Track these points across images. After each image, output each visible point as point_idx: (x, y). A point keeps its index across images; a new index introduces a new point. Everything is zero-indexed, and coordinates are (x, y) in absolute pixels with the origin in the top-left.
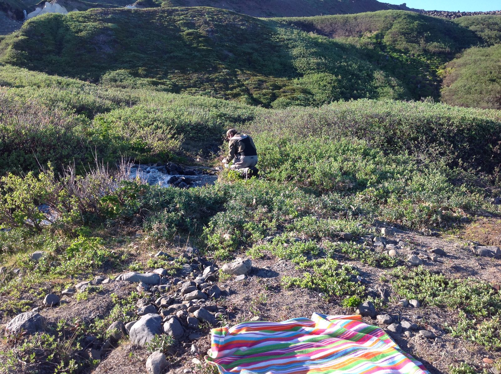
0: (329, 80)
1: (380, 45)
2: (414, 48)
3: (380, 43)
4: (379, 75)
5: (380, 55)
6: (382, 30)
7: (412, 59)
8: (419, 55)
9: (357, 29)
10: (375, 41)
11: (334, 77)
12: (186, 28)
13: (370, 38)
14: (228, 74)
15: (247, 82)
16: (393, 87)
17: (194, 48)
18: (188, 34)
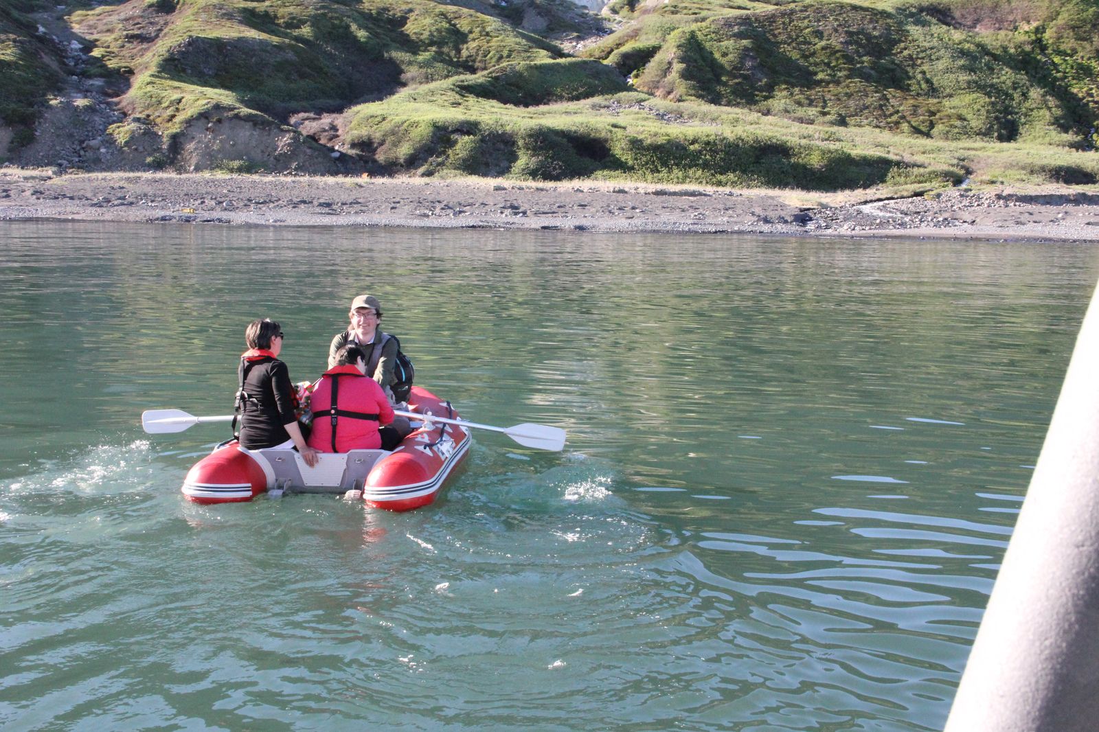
0: (982, 103)
1: (1039, 44)
2: (1084, 48)
3: (1039, 41)
4: (1035, 93)
5: (1039, 61)
6: (1045, 21)
7: (1079, 64)
8: (1089, 59)
9: (1011, 18)
10: (1033, 37)
11: (987, 100)
12: (817, 40)
13: (1027, 32)
14: (880, 99)
15: (901, 108)
16: (1049, 109)
17: (835, 66)
18: (823, 48)
